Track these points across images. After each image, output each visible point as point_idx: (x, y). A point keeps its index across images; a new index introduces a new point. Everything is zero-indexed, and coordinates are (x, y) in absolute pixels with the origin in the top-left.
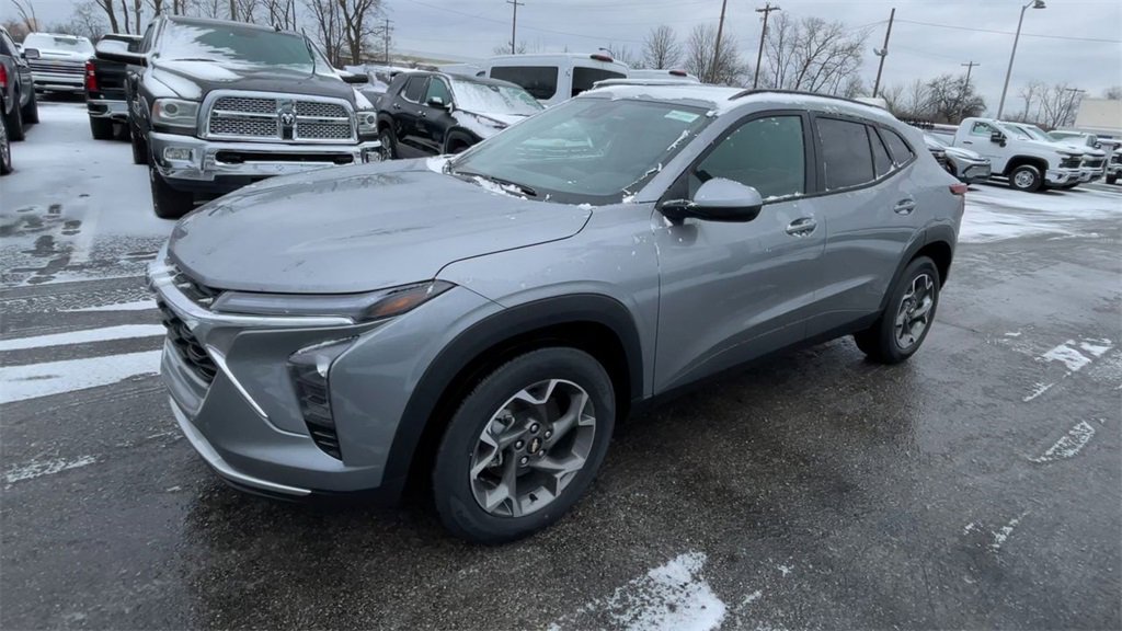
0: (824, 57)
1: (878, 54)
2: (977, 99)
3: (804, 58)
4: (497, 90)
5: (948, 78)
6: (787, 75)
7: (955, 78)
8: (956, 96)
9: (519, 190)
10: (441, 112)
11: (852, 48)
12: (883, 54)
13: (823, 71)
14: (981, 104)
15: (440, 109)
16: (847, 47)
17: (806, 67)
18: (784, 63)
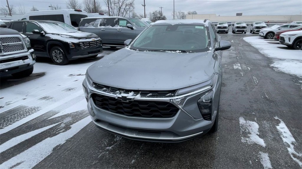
0: (124, 7)
1: (143, 6)
2: (164, 17)
3: (118, 7)
4: (57, 25)
5: (157, 11)
6: (115, 13)
7: (158, 11)
8: (159, 16)
9: (180, 52)
10: (39, 35)
11: (131, 4)
12: (145, 6)
13: (125, 11)
14: (165, 18)
15: (38, 34)
16: (129, 4)
17: (120, 10)
18: (113, 9)
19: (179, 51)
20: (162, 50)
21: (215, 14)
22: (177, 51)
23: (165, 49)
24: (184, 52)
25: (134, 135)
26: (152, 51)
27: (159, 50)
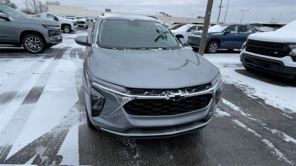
19: (161, 48)
20: (145, 48)
21: (84, 8)
22: (159, 49)
23: (147, 47)
24: (164, 49)
25: (175, 132)
26: (134, 49)
27: (141, 48)
